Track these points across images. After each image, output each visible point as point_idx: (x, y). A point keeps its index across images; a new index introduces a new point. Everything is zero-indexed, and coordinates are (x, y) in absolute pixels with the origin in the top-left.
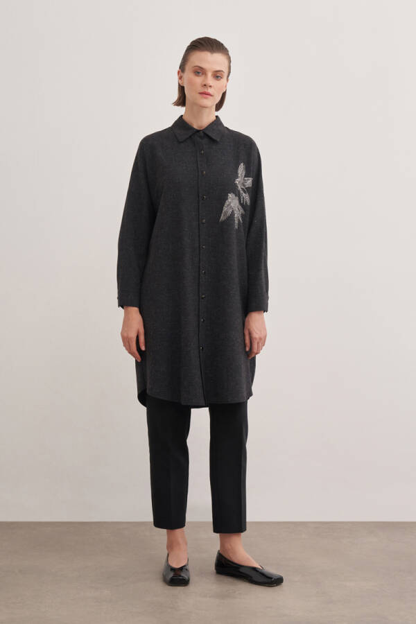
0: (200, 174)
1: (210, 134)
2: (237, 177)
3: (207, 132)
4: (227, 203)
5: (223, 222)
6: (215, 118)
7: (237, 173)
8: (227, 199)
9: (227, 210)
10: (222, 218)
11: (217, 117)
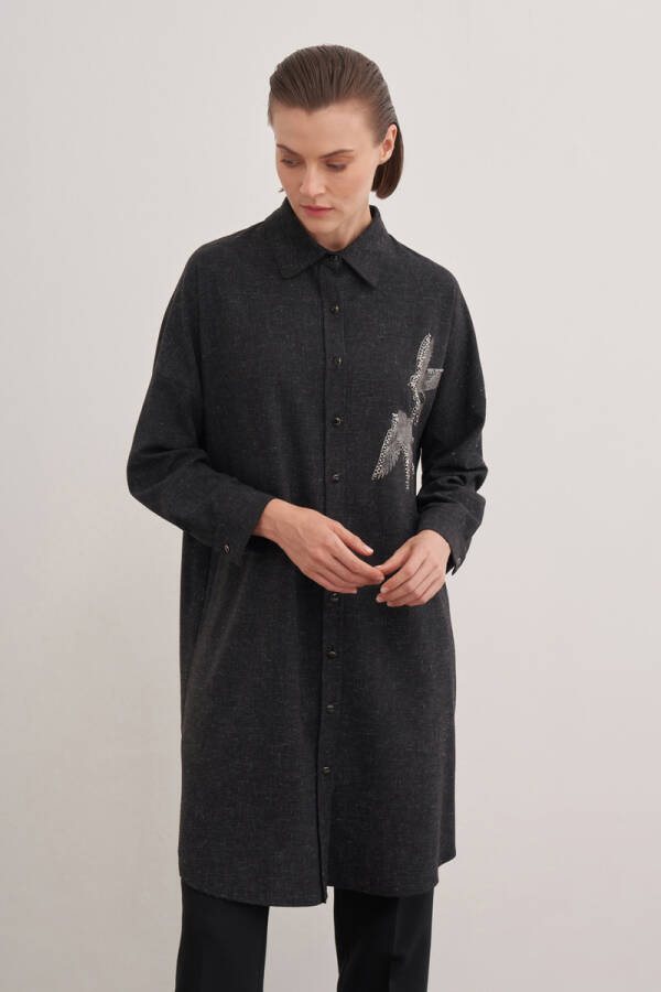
0: (329, 362)
1: (354, 266)
2: (414, 370)
3: (350, 260)
4: (389, 436)
5: (379, 481)
6: (368, 217)
7: (415, 361)
8: (390, 426)
9: (388, 450)
10: (380, 471)
11: (374, 211)
